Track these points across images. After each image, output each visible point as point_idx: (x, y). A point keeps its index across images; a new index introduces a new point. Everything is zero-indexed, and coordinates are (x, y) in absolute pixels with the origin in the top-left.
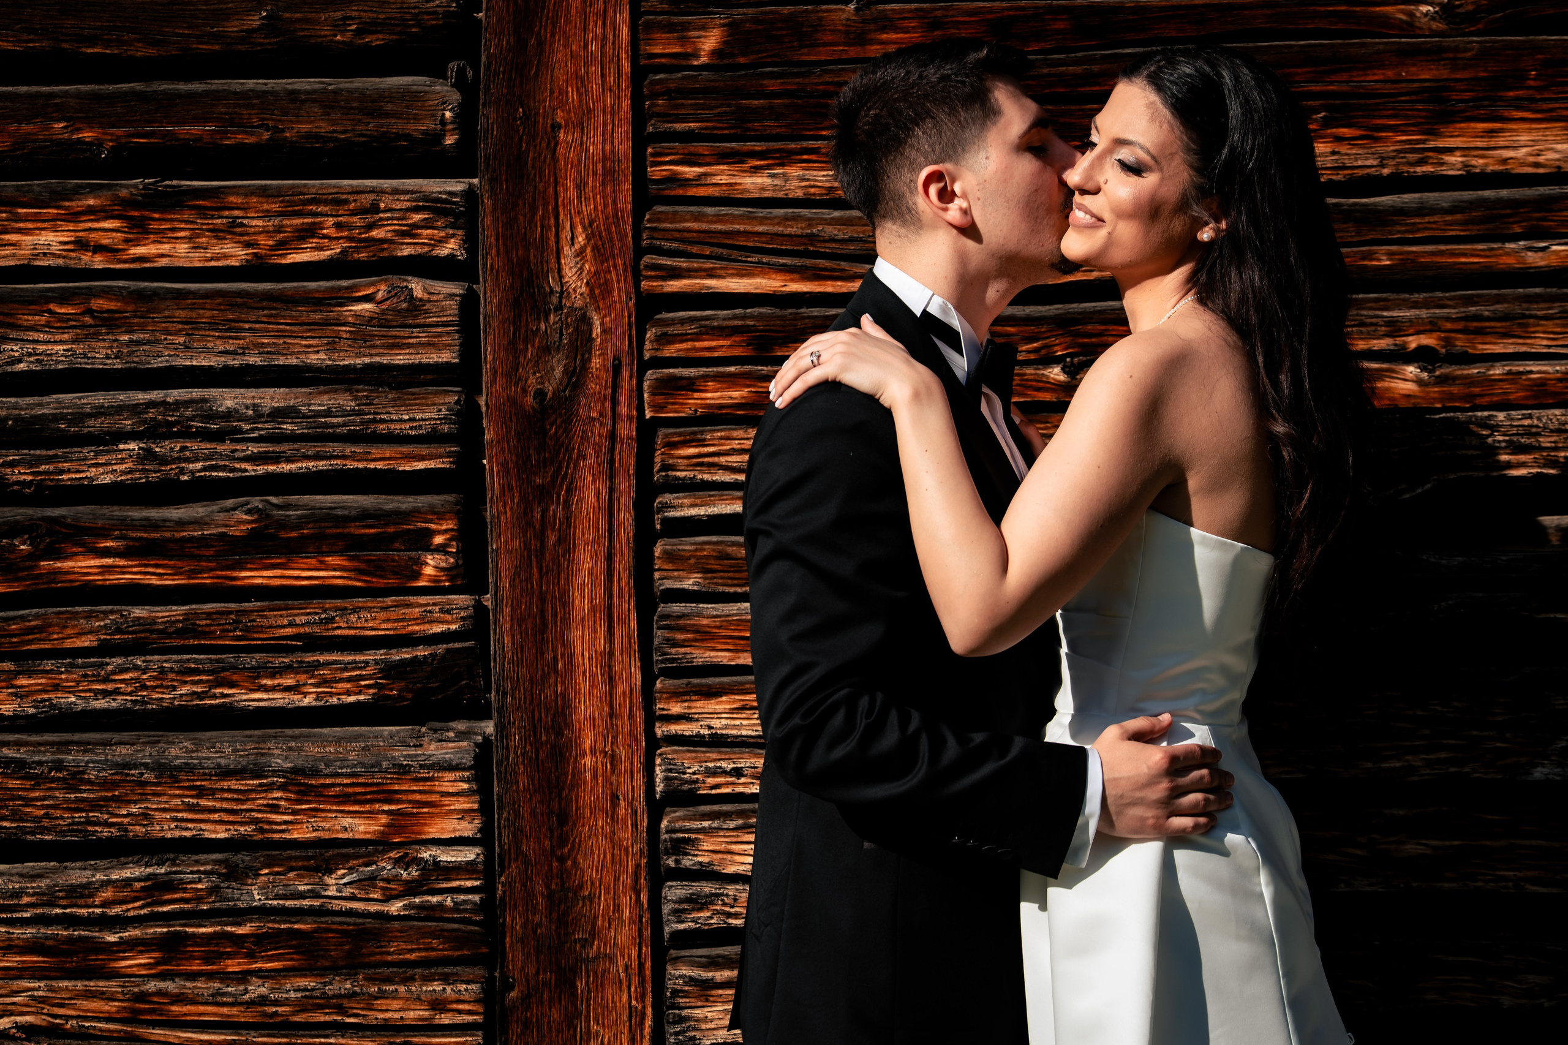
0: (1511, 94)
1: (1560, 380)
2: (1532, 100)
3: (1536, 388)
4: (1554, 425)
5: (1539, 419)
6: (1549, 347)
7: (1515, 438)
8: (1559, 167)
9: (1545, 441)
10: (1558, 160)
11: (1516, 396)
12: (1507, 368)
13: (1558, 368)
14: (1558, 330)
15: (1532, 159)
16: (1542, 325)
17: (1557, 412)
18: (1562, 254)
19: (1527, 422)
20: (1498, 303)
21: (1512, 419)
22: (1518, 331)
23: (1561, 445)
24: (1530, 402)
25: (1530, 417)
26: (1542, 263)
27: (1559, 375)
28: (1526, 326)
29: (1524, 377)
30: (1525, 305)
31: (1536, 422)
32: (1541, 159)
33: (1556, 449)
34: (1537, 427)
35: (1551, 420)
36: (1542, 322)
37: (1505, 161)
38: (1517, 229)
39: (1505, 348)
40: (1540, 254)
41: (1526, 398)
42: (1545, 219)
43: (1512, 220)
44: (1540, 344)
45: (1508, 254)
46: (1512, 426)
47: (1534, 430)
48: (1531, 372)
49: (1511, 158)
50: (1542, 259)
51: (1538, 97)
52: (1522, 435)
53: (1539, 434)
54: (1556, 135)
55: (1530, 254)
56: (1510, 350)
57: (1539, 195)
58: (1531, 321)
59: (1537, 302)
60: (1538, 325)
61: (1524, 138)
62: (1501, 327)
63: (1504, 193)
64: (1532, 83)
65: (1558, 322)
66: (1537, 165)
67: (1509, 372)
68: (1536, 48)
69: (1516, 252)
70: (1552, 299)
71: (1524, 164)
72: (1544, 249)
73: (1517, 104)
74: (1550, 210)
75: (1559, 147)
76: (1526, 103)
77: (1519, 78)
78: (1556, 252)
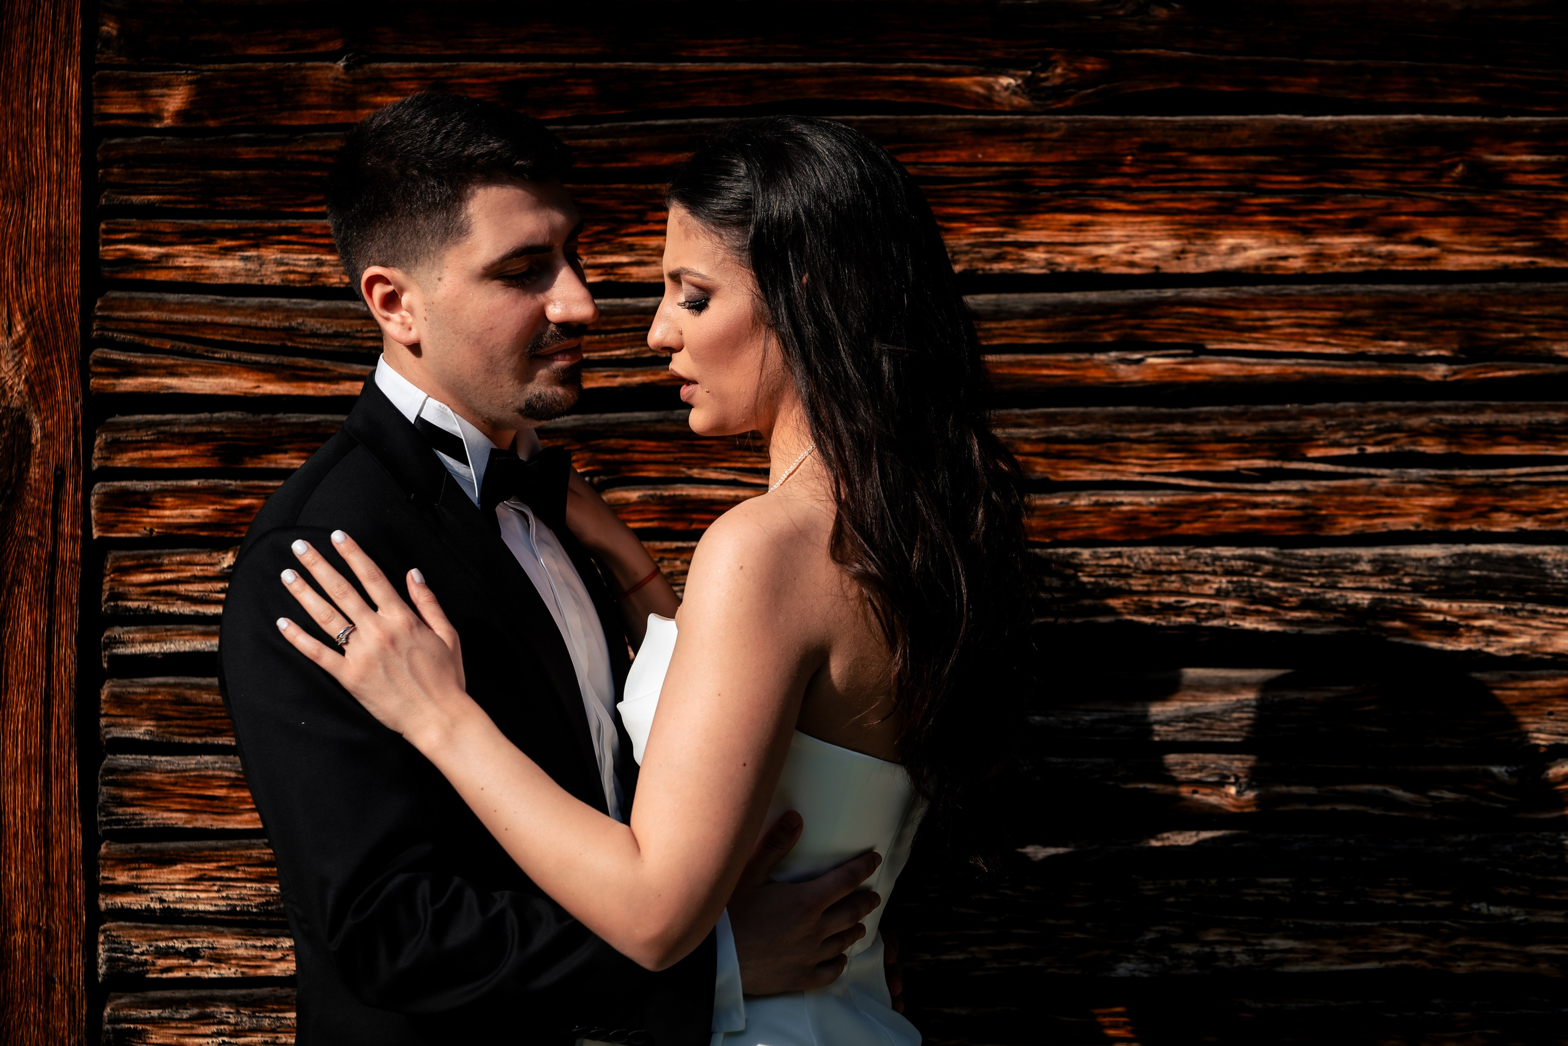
0: (1103, 181)
1: (1154, 513)
2: (1127, 189)
3: (1126, 522)
4: (1147, 566)
5: (1130, 558)
6: (1142, 474)
7: (1101, 580)
8: (1157, 268)
9: (1137, 584)
10: (1157, 259)
11: (1104, 530)
12: (1094, 499)
13: (1152, 499)
14: (1153, 455)
15: (1126, 258)
16: (1135, 450)
17: (1151, 550)
18: (1160, 368)
19: (1115, 562)
20: (1084, 422)
21: (1099, 558)
22: (1107, 456)
23: (1154, 589)
24: (1120, 538)
25: (1119, 555)
26: (1136, 378)
27: (1153, 508)
28: (1117, 450)
29: (1113, 509)
30: (1115, 426)
31: (1126, 561)
32: (1137, 258)
33: (1149, 593)
34: (1127, 567)
35: (1143, 559)
36: (1135, 446)
37: (1095, 259)
38: (1108, 338)
39: (1091, 474)
40: (1134, 367)
41: (1115, 533)
42: (1139, 327)
43: (1102, 327)
44: (1132, 471)
45: (1097, 367)
46: (1098, 566)
47: (1124, 571)
48: (1121, 503)
49: (1102, 256)
50: (1136, 373)
51: (1134, 185)
52: (1110, 576)
53: (1129, 576)
54: (1155, 231)
55: (1122, 367)
56: (1098, 477)
57: (1134, 299)
58: (1123, 444)
59: (1129, 423)
60: (1130, 449)
61: (1117, 233)
62: (1088, 451)
63: (1094, 296)
64: (1127, 170)
65: (1153, 446)
66: (1131, 264)
67: (1097, 504)
68: (1133, 130)
69: (1106, 364)
70: (1147, 419)
71: (1116, 263)
72: (1138, 362)
73: (1110, 193)
74: (1147, 317)
75: (1158, 244)
76: (1119, 193)
77: (1112, 164)
78: (1152, 366)
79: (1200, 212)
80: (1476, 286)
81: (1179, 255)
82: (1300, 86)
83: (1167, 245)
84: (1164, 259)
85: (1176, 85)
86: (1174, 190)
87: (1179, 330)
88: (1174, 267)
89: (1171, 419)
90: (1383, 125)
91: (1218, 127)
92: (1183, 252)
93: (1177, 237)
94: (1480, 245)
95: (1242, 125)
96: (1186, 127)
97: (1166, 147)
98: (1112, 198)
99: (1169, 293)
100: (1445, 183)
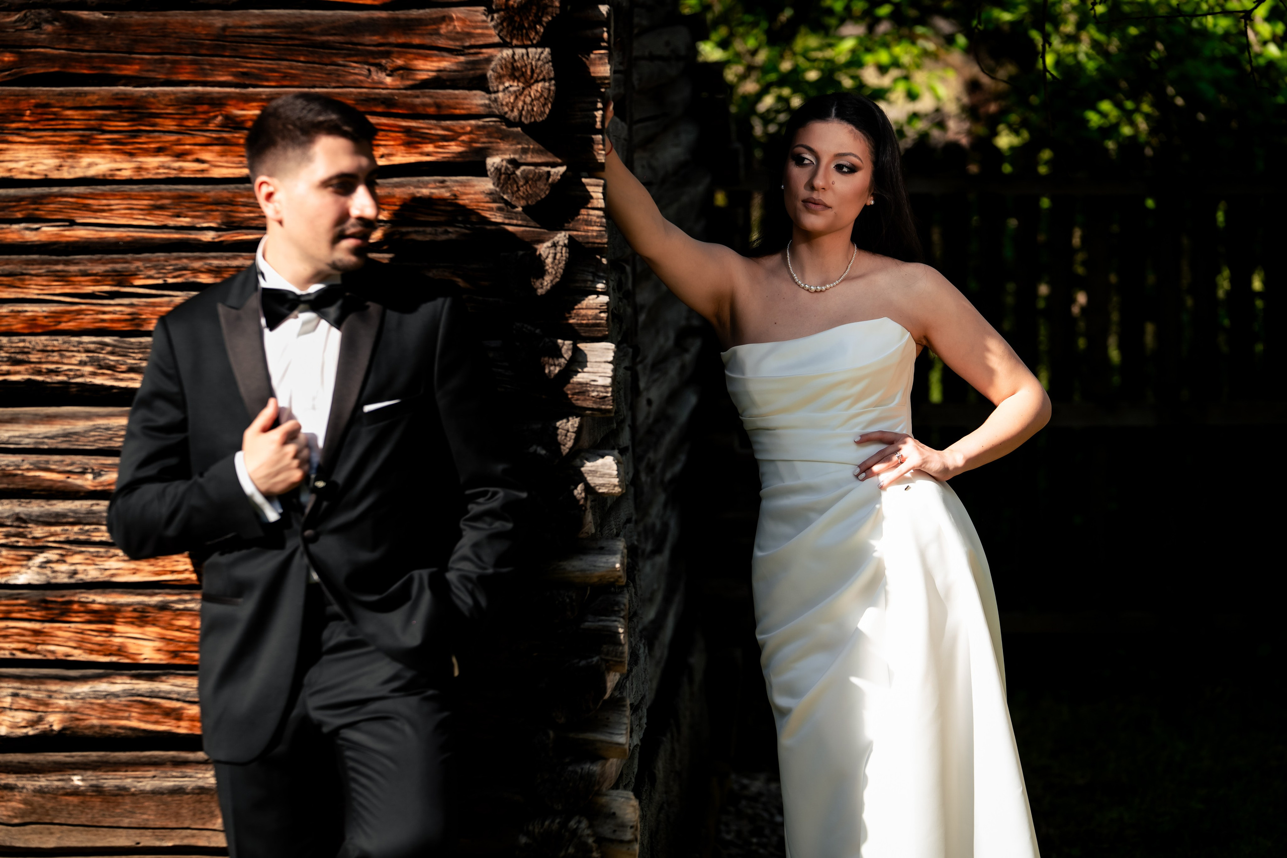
0: (14, 125)
1: (46, 317)
2: (27, 129)
3: (30, 322)
4: (40, 347)
5: (30, 342)
6: (39, 294)
7: (13, 355)
8: (46, 175)
9: (33, 357)
10: (45, 170)
11: (17, 326)
12: (11, 308)
13: (45, 309)
14: (45, 283)
15: (28, 169)
16: (35, 280)
17: (43, 338)
18: (50, 233)
19: (21, 345)
20: (7, 264)
21: (12, 342)
22: (18, 283)
23: (43, 360)
24: (26, 331)
25: (24, 341)
26: (35, 239)
27: (45, 314)
28: (24, 280)
29: (22, 314)
30: (24, 267)
31: (27, 345)
32: (34, 169)
33: (40, 363)
34: (28, 348)
35: (37, 343)
36: (35, 278)
37: (10, 170)
38: (19, 215)
39: (9, 294)
40: (34, 233)
41: (23, 328)
42: (37, 209)
43: (16, 209)
44: (32, 292)
45: (12, 232)
46: (11, 347)
47: (26, 350)
48: (26, 311)
49: (14, 168)
50: (36, 236)
51: (32, 127)
52: (18, 353)
53: (28, 353)
54: (44, 154)
55: (27, 232)
56: (12, 296)
57: (35, 193)
58: (27, 277)
59: (33, 265)
60: (31, 280)
61: (22, 155)
62: (8, 281)
63: (12, 191)
64: (27, 118)
65: (45, 278)
66: (31, 173)
67: (12, 311)
68: (29, 96)
69: (19, 231)
70: (44, 263)
71: (22, 172)
72: (37, 229)
73: (18, 132)
74: (41, 204)
75: (46, 161)
76: (23, 132)
77: (19, 115)
78: (45, 232)
79: (70, 143)
80: (232, 186)
81: (59, 167)
82: (129, 70)
83: (54, 162)
84: (50, 170)
85: (56, 69)
86: (55, 130)
87: (60, 211)
88: (55, 175)
89: (57, 263)
90: (174, 93)
91: (79, 94)
92: (61, 166)
93: (58, 157)
94: (233, 162)
95: (93, 93)
96: (61, 94)
97: (47, 105)
98: (18, 135)
99: (55, 190)
100: (211, 126)
